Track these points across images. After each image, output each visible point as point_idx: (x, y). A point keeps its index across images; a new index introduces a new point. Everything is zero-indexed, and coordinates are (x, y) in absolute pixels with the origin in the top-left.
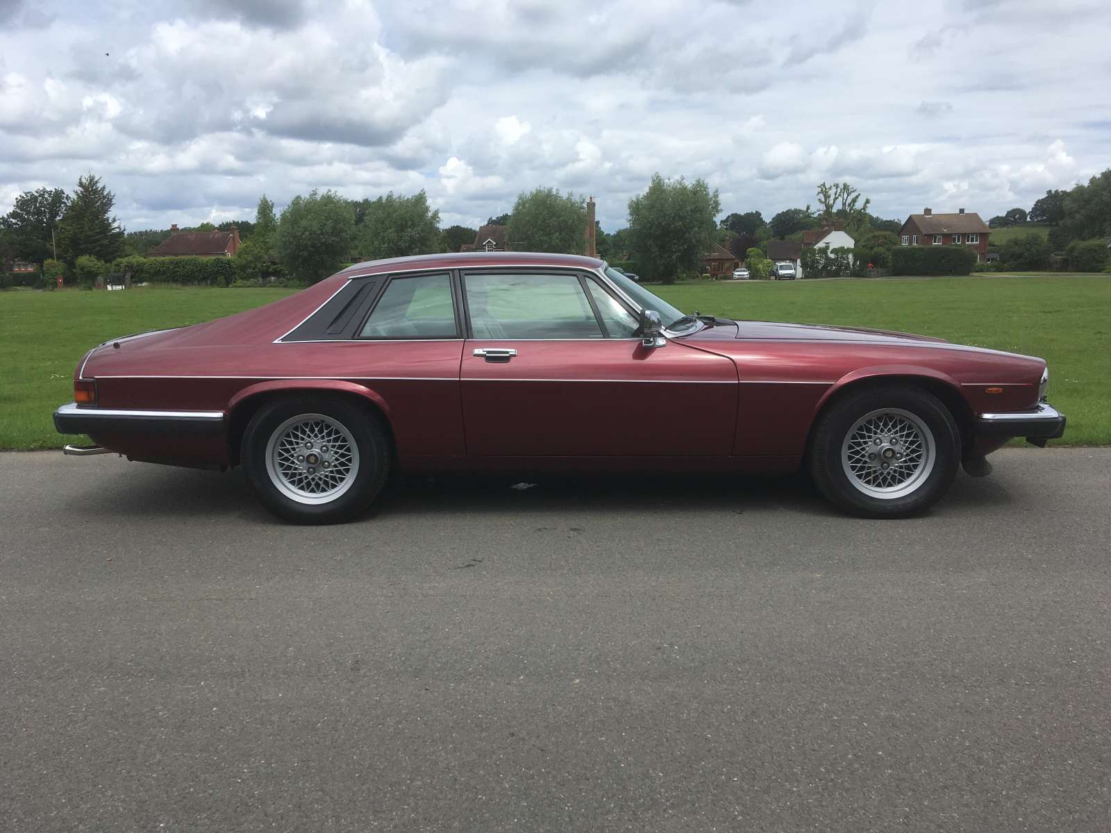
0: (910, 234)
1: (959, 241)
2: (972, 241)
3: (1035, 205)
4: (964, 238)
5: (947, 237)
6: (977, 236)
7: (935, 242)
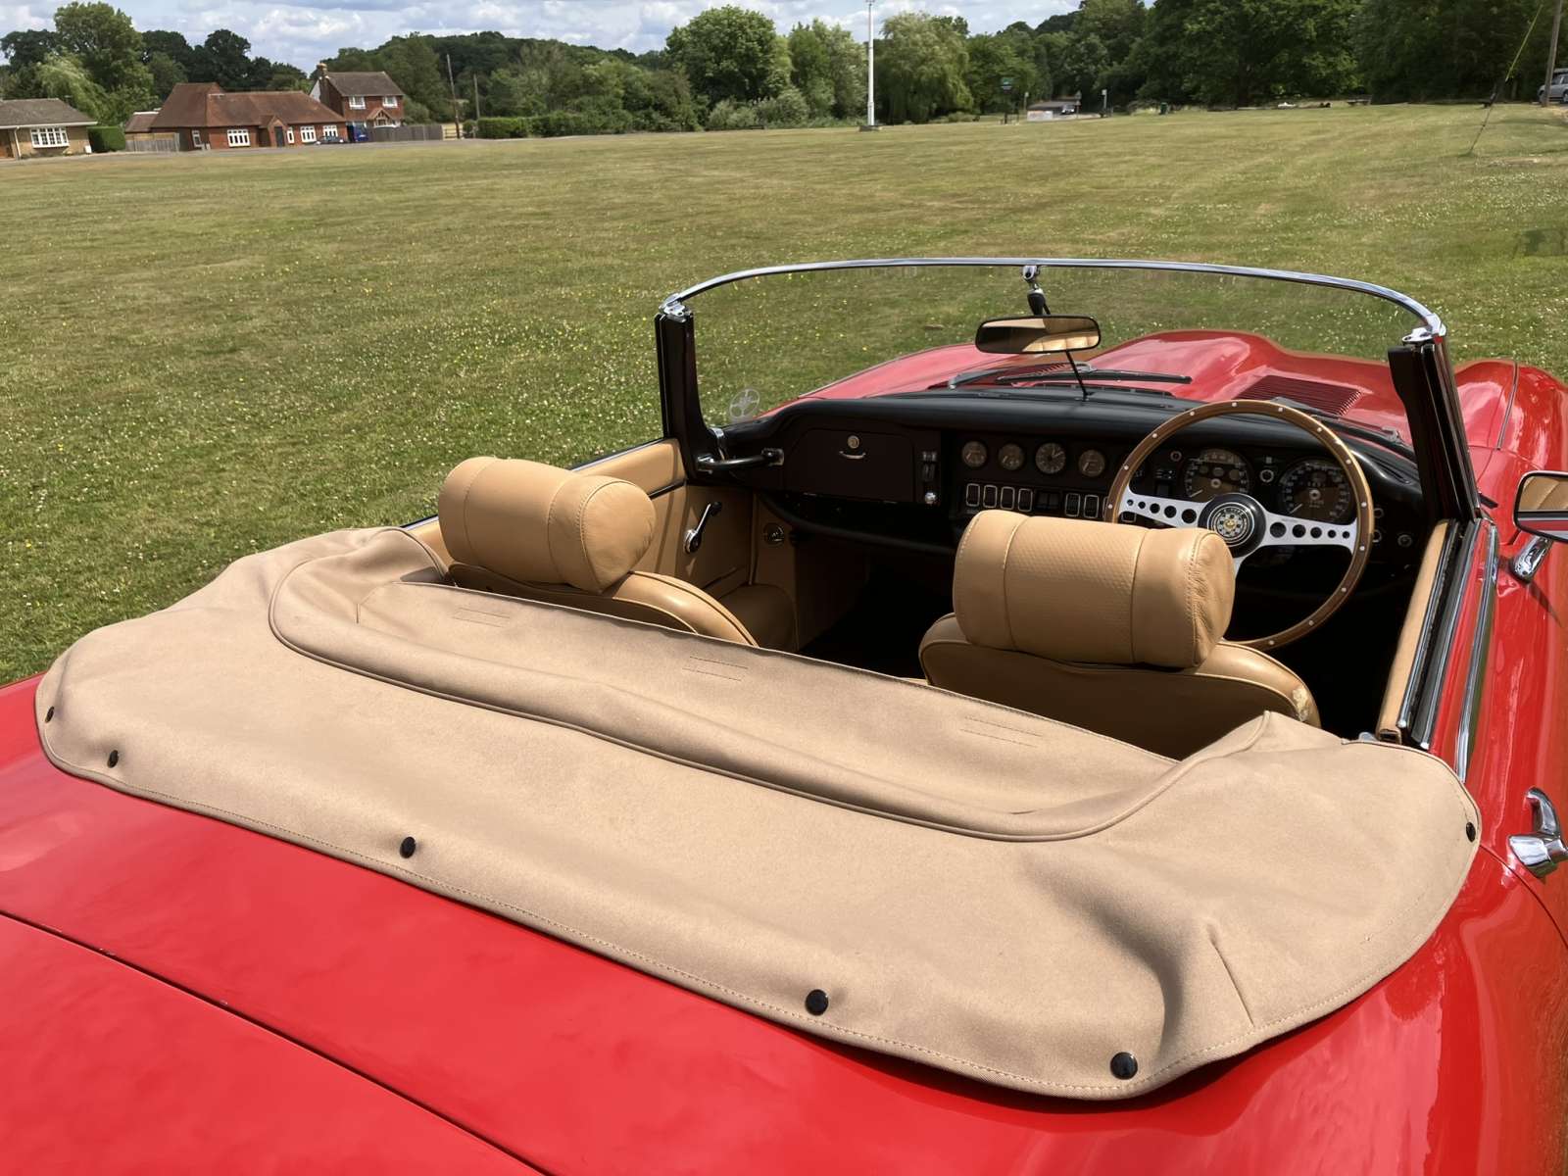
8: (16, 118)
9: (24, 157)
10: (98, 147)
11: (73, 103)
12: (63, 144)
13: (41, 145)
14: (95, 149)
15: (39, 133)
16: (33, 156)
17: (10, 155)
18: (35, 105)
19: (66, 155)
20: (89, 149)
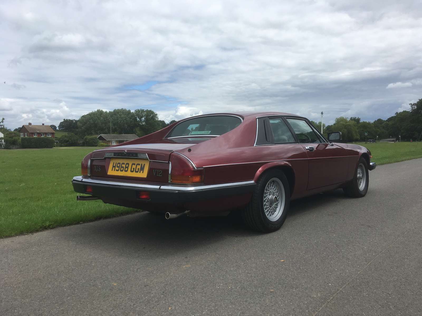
0: (24, 132)
1: (44, 136)
2: (49, 136)
3: (60, 124)
4: (45, 135)
5: (39, 134)
6: (50, 134)
7: (35, 136)
18: (130, 136)
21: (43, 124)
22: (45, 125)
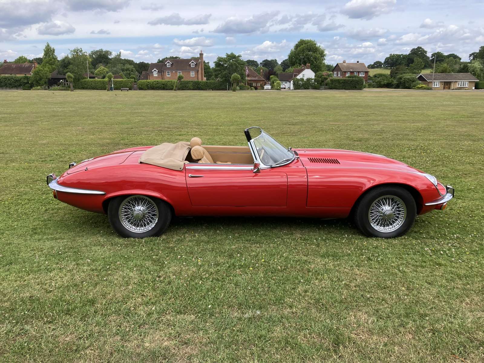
0: (337, 71)
1: (357, 75)
2: (362, 75)
3: (385, 60)
4: (359, 73)
5: (352, 72)
6: (364, 73)
8: (455, 78)
9: (453, 90)
10: (476, 88)
11: (474, 74)
12: (466, 86)
13: (460, 86)
14: (475, 89)
15: (460, 83)
16: (456, 89)
17: (449, 88)
18: (462, 75)
19: (465, 89)
20: (474, 88)
21: (358, 62)
22: (359, 62)
